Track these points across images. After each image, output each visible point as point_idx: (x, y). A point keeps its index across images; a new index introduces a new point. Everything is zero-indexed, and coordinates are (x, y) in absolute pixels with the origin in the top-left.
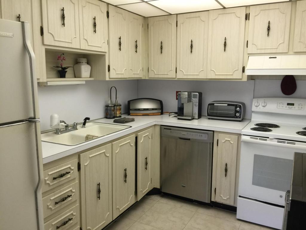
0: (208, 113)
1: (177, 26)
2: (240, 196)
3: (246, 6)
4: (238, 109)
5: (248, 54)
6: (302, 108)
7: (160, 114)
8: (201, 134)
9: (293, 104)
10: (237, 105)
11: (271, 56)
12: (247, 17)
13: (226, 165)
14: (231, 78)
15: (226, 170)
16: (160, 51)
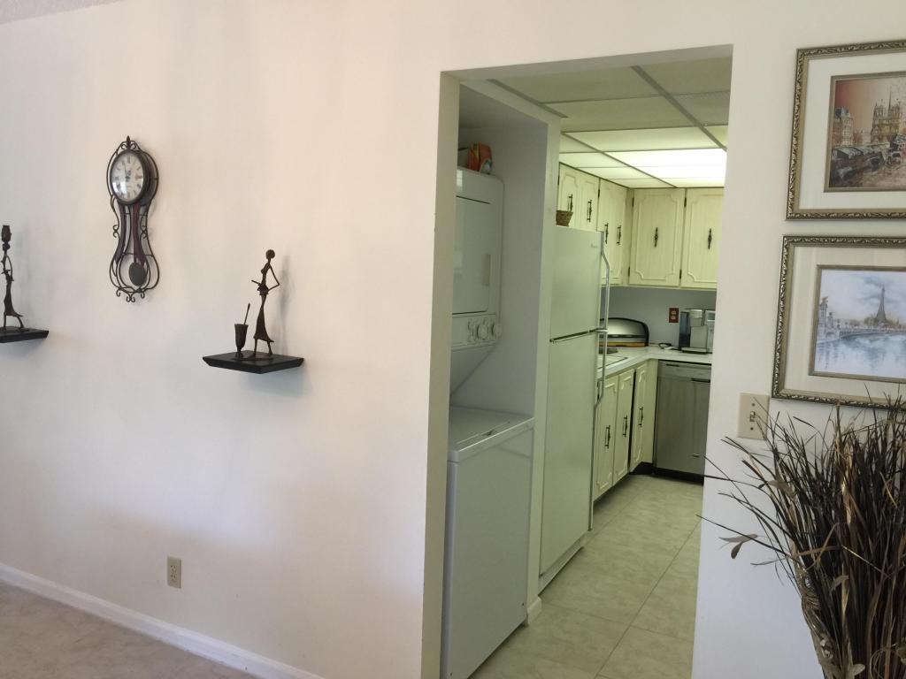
1: (685, 205)
7: (643, 344)
16: (653, 243)
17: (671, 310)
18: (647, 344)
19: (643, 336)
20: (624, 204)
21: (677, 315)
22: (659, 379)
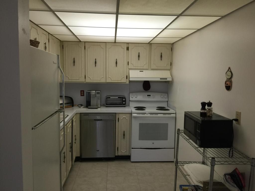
0: (106, 103)
1: (85, 49)
2: (132, 148)
3: (127, 43)
4: (124, 99)
5: (129, 69)
6: (154, 97)
7: (72, 106)
8: (109, 116)
9: (150, 96)
10: (123, 97)
11: (141, 71)
12: (128, 49)
13: (124, 132)
14: (120, 82)
15: (124, 135)
16: (73, 64)
17: (81, 91)
18: (73, 106)
19: (71, 103)
20: (59, 47)
21: (84, 93)
22: (80, 121)
